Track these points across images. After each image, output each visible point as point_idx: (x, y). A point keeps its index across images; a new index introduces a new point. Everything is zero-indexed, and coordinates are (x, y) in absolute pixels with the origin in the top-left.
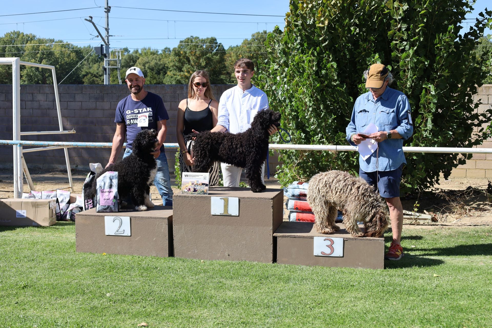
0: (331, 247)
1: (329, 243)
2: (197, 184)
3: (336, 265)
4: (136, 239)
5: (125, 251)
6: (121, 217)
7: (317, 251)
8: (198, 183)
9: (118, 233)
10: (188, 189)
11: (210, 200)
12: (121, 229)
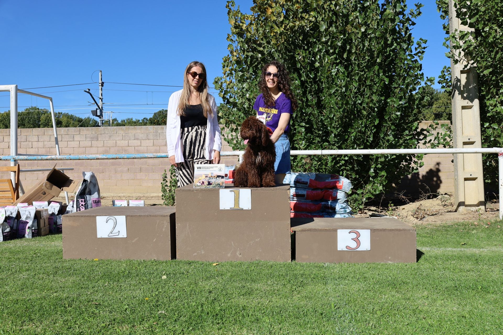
0: (357, 240)
1: (354, 236)
2: (211, 176)
3: (363, 261)
7: (341, 246)
8: (213, 176)
10: (202, 183)
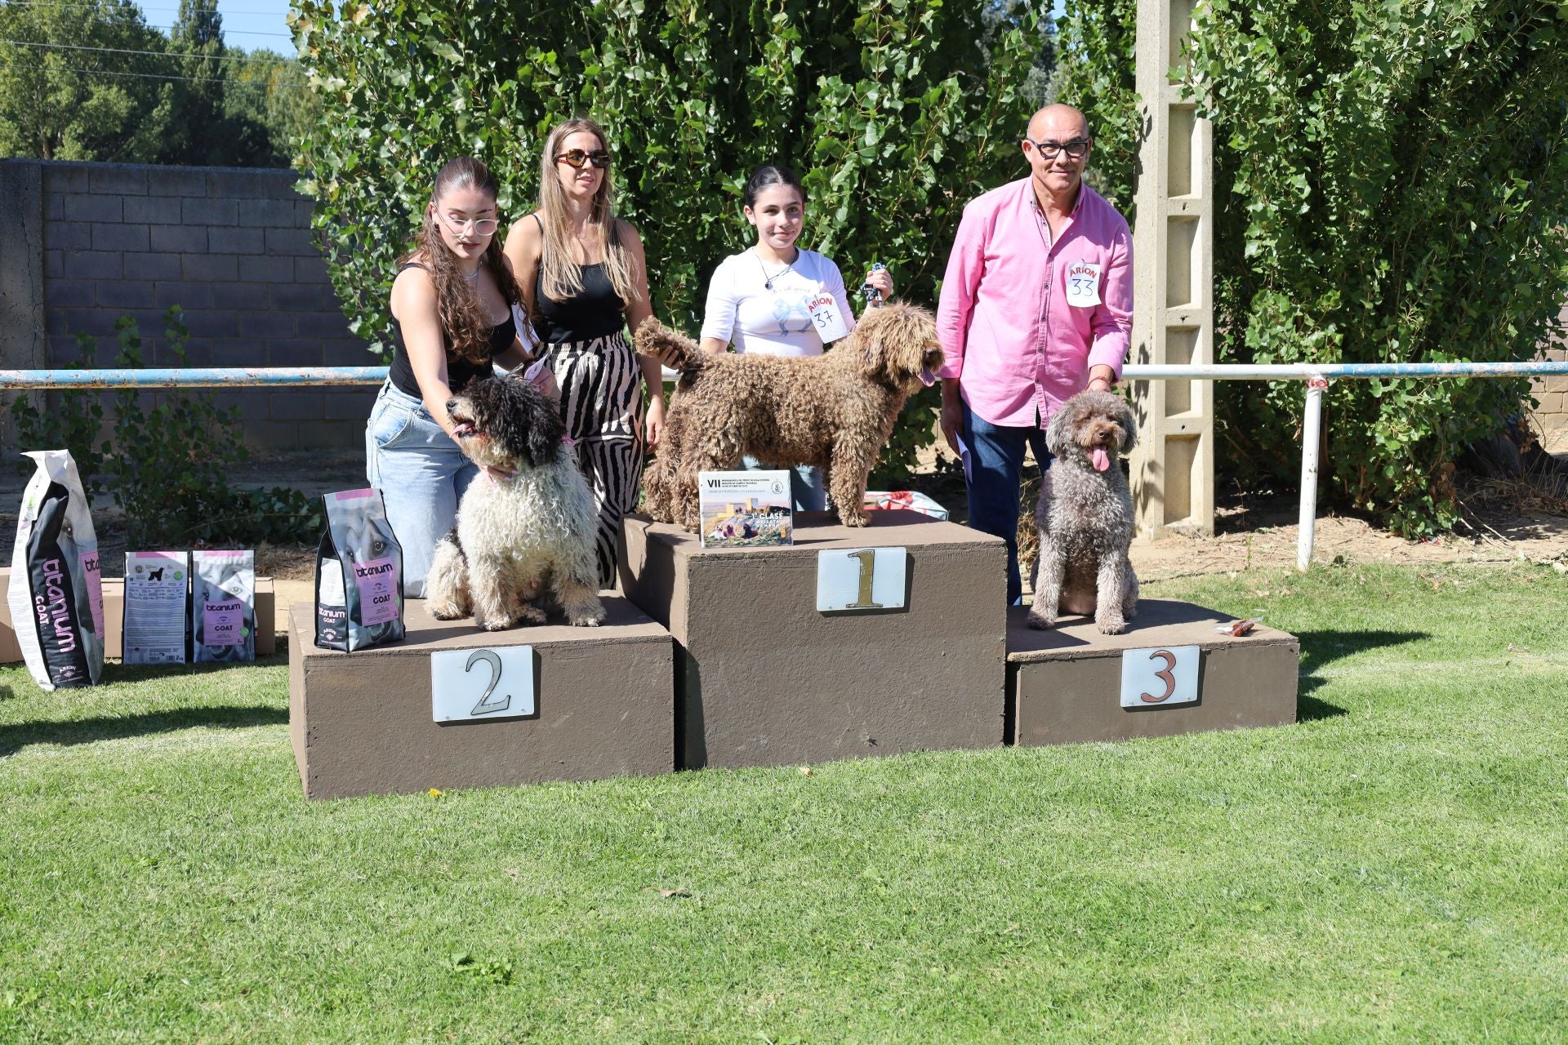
0: (1167, 676)
1: (1161, 664)
2: (754, 510)
3: (1179, 729)
4: (555, 725)
5: (513, 771)
6: (498, 651)
7: (1129, 696)
9: (485, 708)
10: (725, 530)
11: (816, 561)
12: (498, 695)
